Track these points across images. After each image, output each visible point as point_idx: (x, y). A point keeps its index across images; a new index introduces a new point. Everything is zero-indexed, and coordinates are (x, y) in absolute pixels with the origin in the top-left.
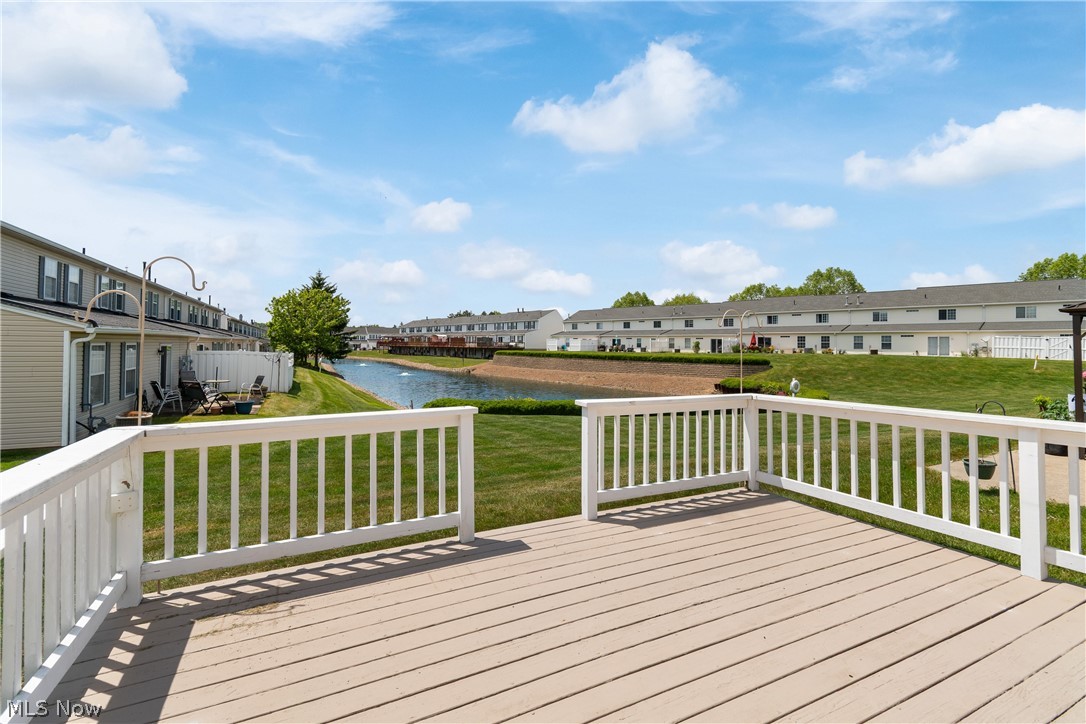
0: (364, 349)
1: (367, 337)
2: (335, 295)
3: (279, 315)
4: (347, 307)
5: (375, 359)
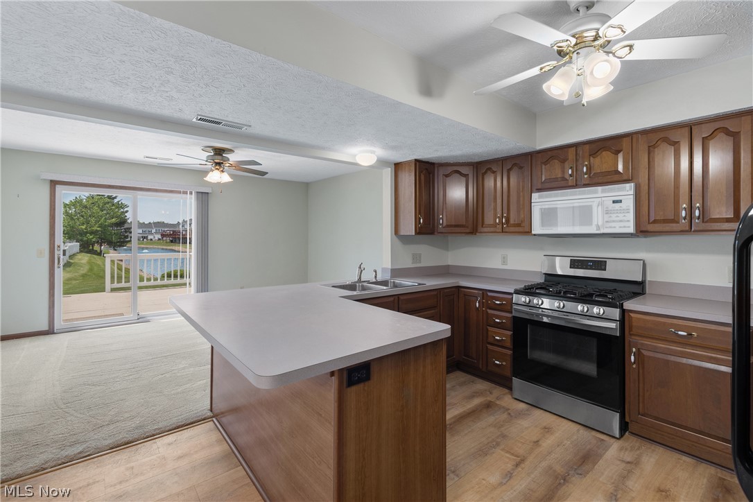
0: (151, 240)
1: (154, 231)
2: (116, 201)
3: (67, 215)
4: (126, 209)
5: (159, 247)
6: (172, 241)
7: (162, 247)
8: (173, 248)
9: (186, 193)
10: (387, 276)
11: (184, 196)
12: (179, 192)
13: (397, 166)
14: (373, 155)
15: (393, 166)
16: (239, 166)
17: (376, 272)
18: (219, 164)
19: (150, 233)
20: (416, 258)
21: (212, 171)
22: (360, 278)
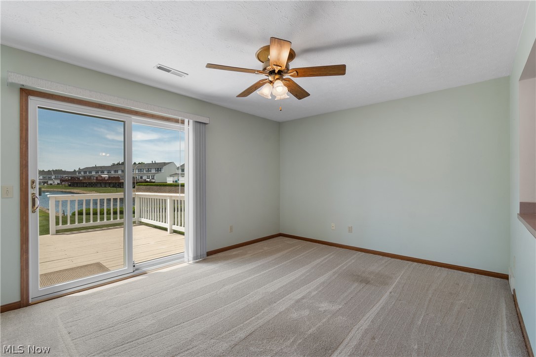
0: (51, 184)
1: (53, 177)
5: (59, 190)
6: (70, 186)
7: (61, 190)
8: (72, 191)
19: (50, 179)
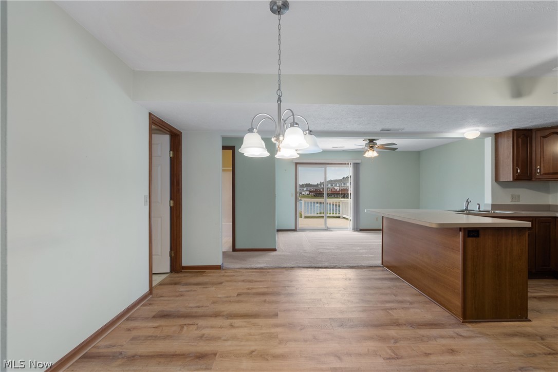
1: (305, 189)
9: (348, 164)
10: (489, 208)
11: (347, 165)
12: (345, 164)
13: (497, 136)
14: (478, 132)
15: (494, 135)
16: (383, 147)
17: (479, 205)
18: (372, 147)
19: (303, 190)
20: (513, 197)
21: (368, 151)
22: (467, 208)
